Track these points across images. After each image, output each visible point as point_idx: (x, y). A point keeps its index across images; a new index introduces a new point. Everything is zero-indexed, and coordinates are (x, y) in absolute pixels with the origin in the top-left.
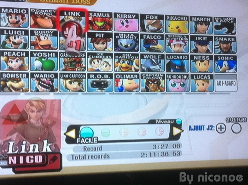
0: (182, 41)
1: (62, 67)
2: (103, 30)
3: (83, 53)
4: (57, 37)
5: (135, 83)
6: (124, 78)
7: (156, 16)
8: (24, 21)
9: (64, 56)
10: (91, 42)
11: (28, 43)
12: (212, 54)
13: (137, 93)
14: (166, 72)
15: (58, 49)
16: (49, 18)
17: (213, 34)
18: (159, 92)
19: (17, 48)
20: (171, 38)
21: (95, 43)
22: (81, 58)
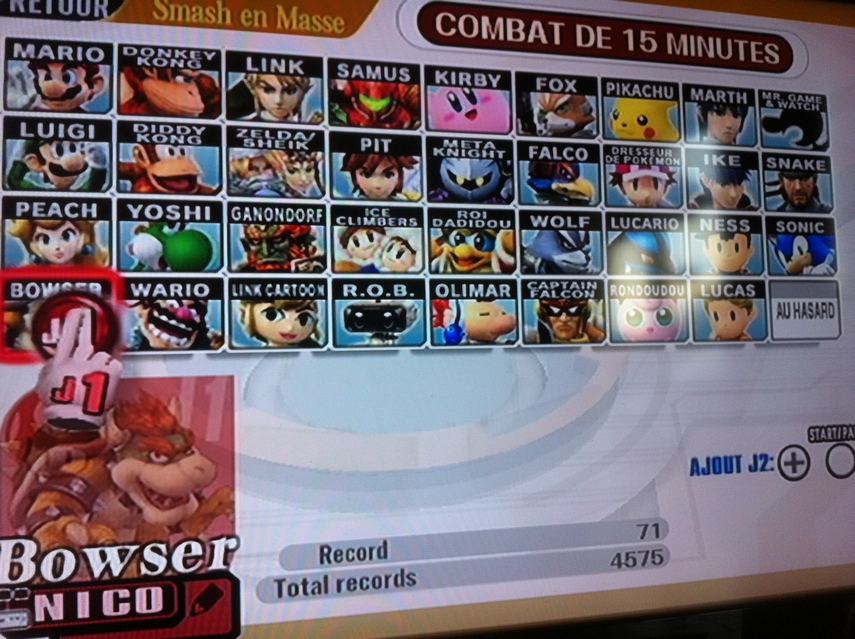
0: (657, 168)
1: (239, 257)
2: (388, 125)
3: (315, 207)
4: (217, 149)
5: (504, 314)
6: (465, 295)
8: (96, 88)
9: (246, 216)
10: (343, 169)
11: (108, 169)
12: (757, 213)
14: (609, 272)
15: (224, 192)
16: (188, 79)
17: (759, 144)
18: (585, 342)
19: (67, 189)
20: (621, 158)
21: (358, 172)
22: (307, 224)
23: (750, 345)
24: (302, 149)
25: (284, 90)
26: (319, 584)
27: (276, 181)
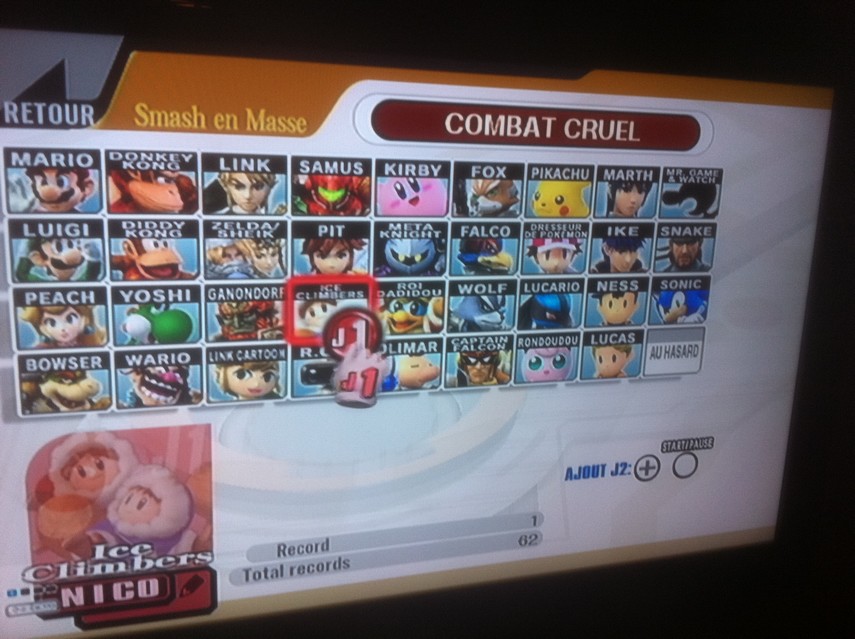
0: (568, 240)
2: (342, 213)
3: (278, 286)
4: (195, 240)
5: (430, 365)
6: (400, 351)
7: (501, 168)
8: (87, 190)
9: (221, 296)
10: (304, 252)
11: (102, 261)
12: (647, 275)
13: (434, 390)
14: (519, 329)
16: (168, 180)
17: (657, 215)
18: (495, 384)
19: (68, 280)
21: (315, 255)
22: (272, 300)
23: (625, 381)
24: (268, 237)
25: (253, 186)
26: (277, 571)
27: (245, 266)
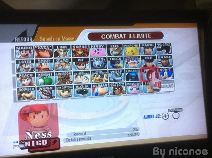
1: (57, 82)
2: (83, 56)
3: (70, 72)
4: (52, 63)
5: (106, 89)
6: (98, 86)
7: (117, 45)
8: (31, 54)
10: (75, 65)
11: (34, 68)
13: (107, 96)
15: (54, 70)
16: (47, 51)
17: (156, 54)
18: (122, 94)
19: (27, 72)
20: (128, 59)
21: (78, 65)
22: (69, 75)
24: (67, 62)
25: (64, 52)
26: (74, 139)
27: (63, 68)
